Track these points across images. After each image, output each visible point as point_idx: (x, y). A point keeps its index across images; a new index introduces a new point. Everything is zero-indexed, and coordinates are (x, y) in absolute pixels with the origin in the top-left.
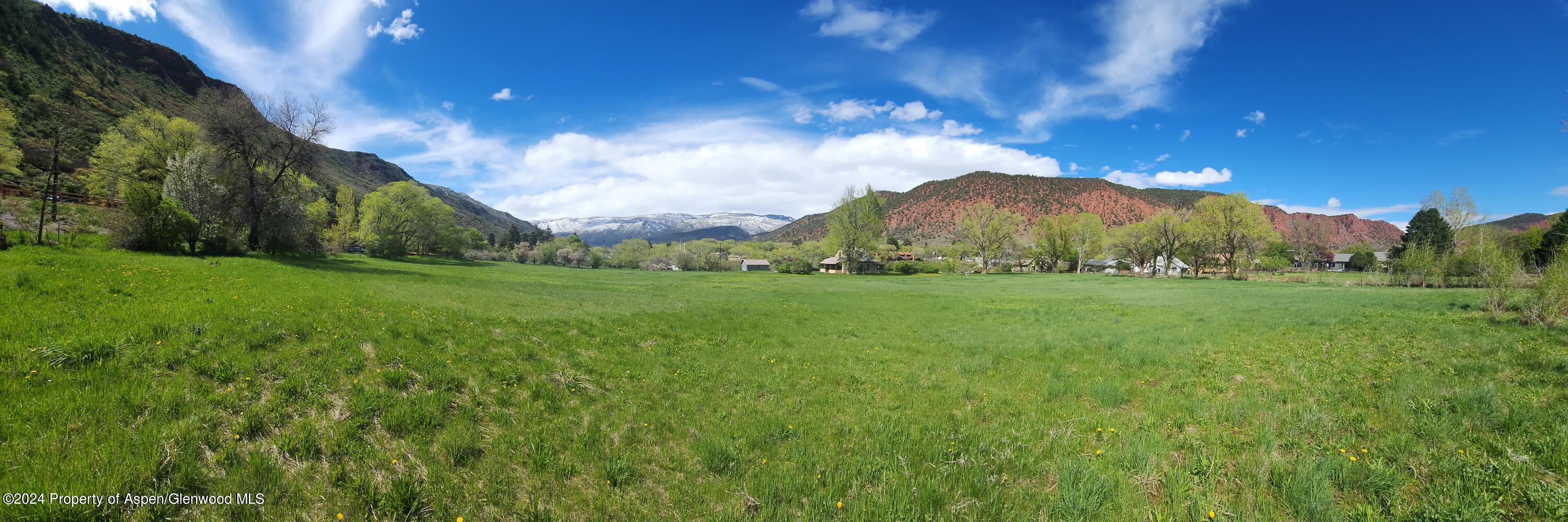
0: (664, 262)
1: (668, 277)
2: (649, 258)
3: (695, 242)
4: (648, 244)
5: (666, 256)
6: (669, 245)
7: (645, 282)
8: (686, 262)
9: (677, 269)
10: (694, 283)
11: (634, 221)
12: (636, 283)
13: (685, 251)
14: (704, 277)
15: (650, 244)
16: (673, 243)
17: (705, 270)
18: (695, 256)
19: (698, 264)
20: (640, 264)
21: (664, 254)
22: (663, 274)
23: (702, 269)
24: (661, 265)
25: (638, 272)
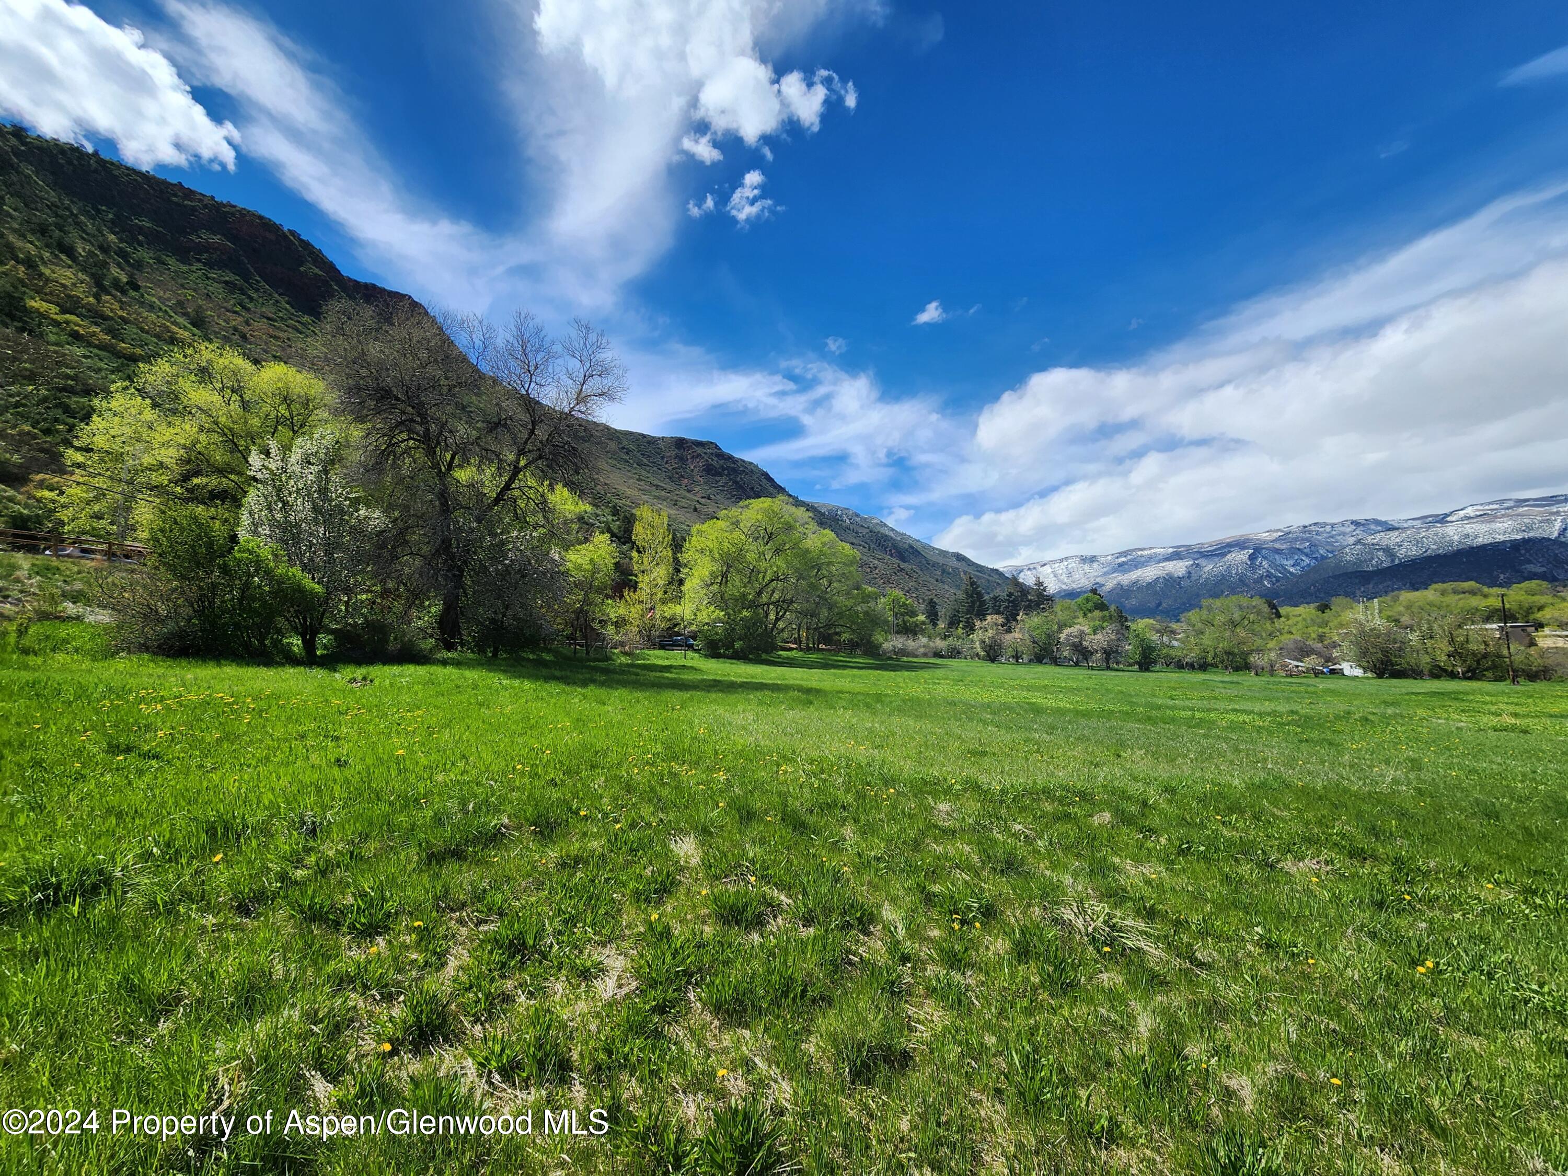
0: (1319, 654)
1: (1333, 692)
2: (1271, 644)
3: (1407, 596)
4: (1266, 609)
5: (1321, 638)
6: (1324, 608)
7: (1268, 706)
8: (1385, 652)
9: (1359, 672)
10: (1421, 712)
11: (1222, 550)
12: (1248, 706)
13: (1379, 623)
14: (1455, 696)
15: (1273, 606)
16: (1338, 602)
17: (1453, 675)
18: (1414, 637)
19: (1426, 659)
20: (1253, 659)
21: (1314, 632)
22: (1322, 684)
23: (1438, 672)
24: (1311, 661)
25: (1249, 679)
